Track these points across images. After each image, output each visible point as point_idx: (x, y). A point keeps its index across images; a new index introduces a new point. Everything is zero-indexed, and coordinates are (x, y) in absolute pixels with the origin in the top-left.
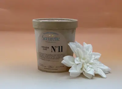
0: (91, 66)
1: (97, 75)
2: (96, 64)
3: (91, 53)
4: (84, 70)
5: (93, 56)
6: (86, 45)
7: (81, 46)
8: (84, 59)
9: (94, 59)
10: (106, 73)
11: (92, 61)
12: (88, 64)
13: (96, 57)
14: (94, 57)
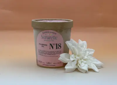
0: (85, 62)
1: (90, 70)
2: (90, 59)
3: (86, 49)
4: (79, 66)
5: (88, 52)
6: (81, 42)
7: (76, 43)
8: (78, 56)
9: (88, 55)
10: (99, 67)
11: (86, 57)
12: (82, 60)
13: (90, 53)
14: (88, 54)
